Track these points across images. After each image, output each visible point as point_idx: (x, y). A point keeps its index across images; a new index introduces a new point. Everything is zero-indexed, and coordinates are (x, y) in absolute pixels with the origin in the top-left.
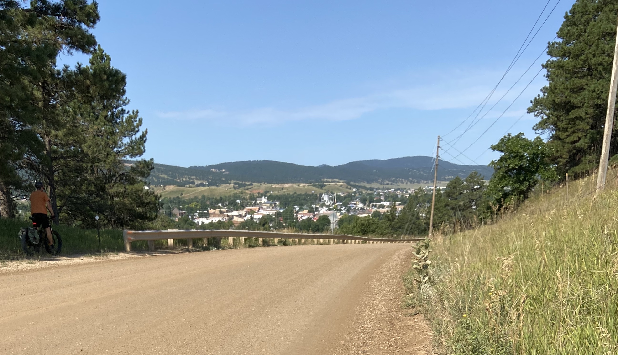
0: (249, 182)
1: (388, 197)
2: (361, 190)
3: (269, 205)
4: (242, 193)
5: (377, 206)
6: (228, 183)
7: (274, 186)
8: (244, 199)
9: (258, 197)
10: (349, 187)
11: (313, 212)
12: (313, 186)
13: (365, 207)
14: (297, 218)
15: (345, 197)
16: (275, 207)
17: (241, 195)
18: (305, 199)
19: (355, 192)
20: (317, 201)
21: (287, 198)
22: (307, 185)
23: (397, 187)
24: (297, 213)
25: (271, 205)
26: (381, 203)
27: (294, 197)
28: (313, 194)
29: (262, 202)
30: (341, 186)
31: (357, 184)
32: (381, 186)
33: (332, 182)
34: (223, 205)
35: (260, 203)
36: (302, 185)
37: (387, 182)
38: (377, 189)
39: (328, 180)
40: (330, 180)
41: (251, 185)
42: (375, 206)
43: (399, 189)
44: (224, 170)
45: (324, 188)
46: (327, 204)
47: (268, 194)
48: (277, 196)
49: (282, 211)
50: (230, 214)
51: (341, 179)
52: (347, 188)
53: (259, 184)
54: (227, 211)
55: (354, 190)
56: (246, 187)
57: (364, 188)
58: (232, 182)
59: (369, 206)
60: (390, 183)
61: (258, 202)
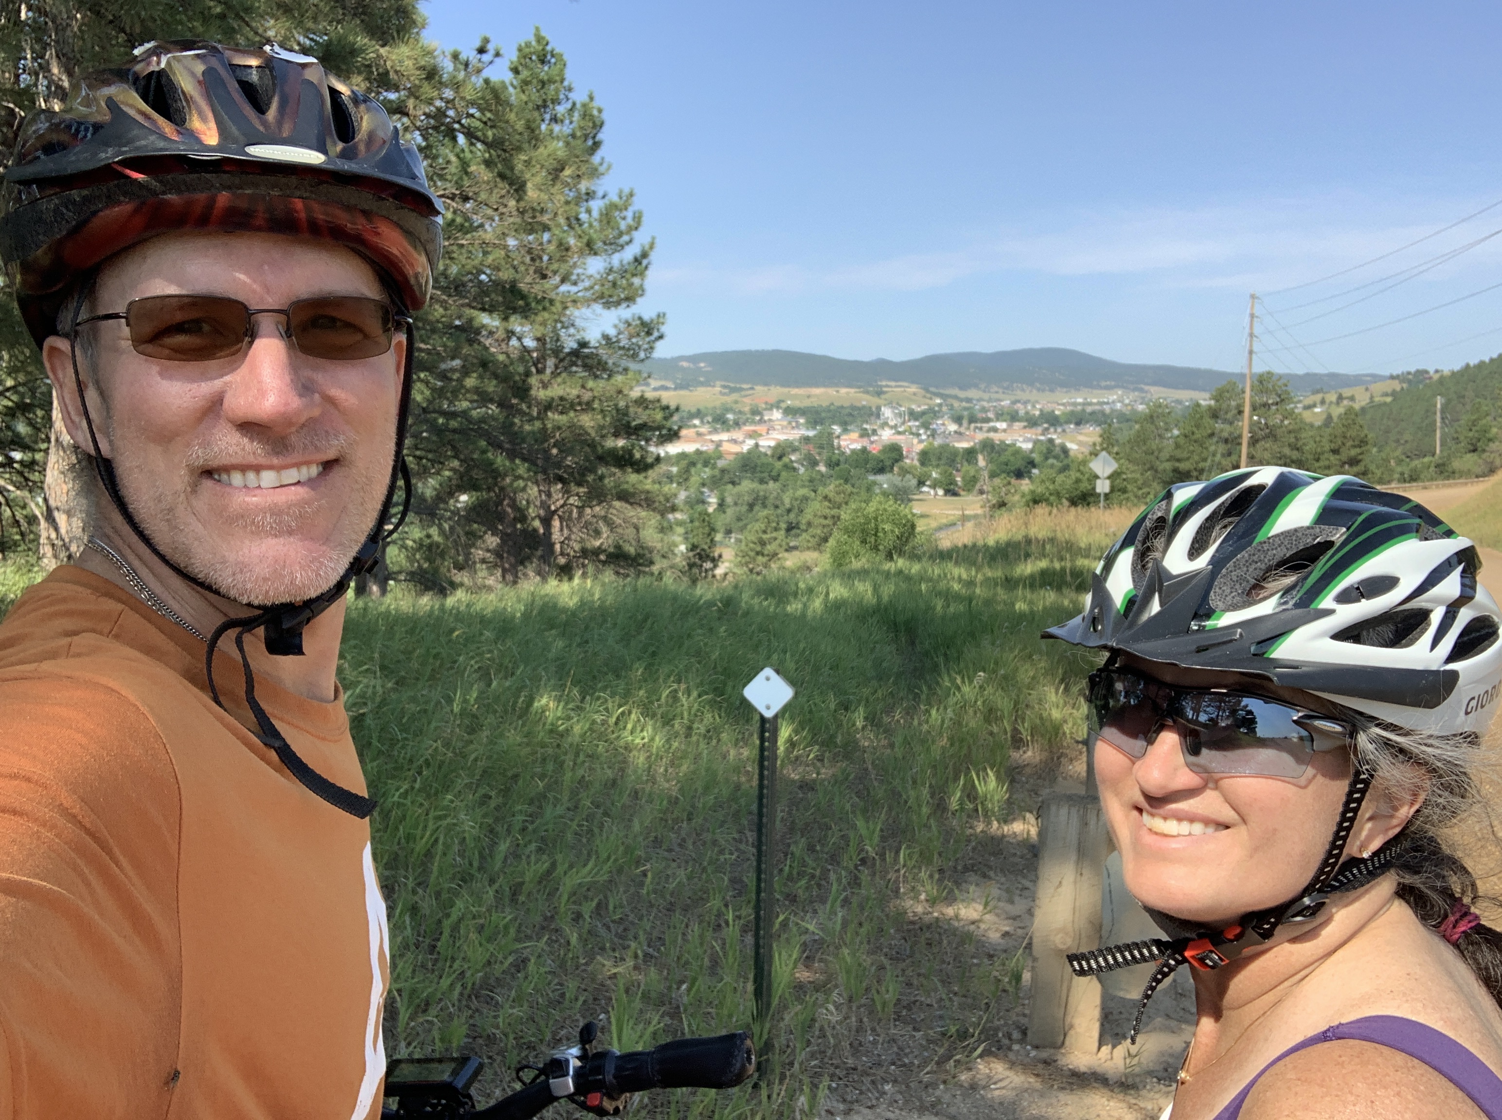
0: (747, 383)
1: (1002, 414)
2: (950, 401)
3: (785, 423)
4: (736, 402)
5: (985, 429)
6: (710, 386)
7: (795, 391)
8: (740, 412)
9: (766, 409)
10: (928, 395)
11: (868, 435)
12: (864, 392)
13: (962, 430)
14: (839, 447)
15: (923, 413)
16: (798, 426)
17: (734, 406)
18: (850, 415)
19: (940, 405)
20: (873, 418)
21: (817, 412)
22: (852, 390)
23: (1013, 398)
24: (838, 437)
25: (790, 423)
26: (992, 424)
27: (829, 411)
28: (864, 407)
29: (774, 418)
30: (915, 394)
31: (942, 391)
32: (986, 396)
33: (896, 386)
34: (702, 422)
35: (770, 420)
36: (843, 391)
37: (996, 389)
38: (978, 400)
39: (889, 383)
40: (893, 384)
41: (752, 389)
42: (981, 429)
43: (1019, 401)
44: (702, 365)
45: (883, 396)
46: (892, 423)
47: (783, 405)
48: (800, 409)
49: (811, 433)
50: (716, 438)
51: (913, 382)
52: (924, 397)
53: (766, 388)
54: (710, 433)
55: (938, 401)
56: (743, 393)
57: (956, 397)
58: (718, 383)
59: (968, 428)
60: (1001, 391)
61: (766, 418)
